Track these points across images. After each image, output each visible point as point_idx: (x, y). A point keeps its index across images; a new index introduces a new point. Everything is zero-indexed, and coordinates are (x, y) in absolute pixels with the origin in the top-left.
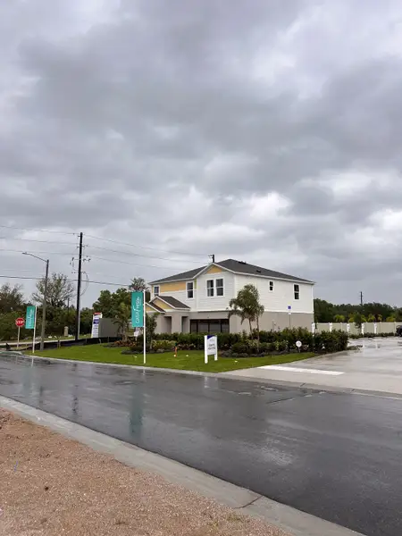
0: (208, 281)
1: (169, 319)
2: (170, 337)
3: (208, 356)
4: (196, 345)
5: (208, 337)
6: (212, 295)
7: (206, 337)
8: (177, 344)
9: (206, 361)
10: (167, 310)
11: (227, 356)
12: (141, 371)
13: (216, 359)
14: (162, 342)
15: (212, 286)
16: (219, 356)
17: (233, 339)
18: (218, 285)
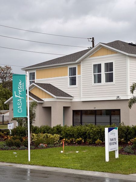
0: (95, 66)
1: (48, 110)
2: (53, 130)
3: (110, 153)
4: (85, 138)
5: (109, 130)
6: (100, 81)
7: (106, 130)
8: (61, 139)
9: (107, 159)
10: (46, 100)
11: (129, 153)
12: (25, 171)
13: (117, 156)
14: (42, 136)
15: (100, 71)
16: (120, 152)
17: (130, 133)
18: (107, 70)
